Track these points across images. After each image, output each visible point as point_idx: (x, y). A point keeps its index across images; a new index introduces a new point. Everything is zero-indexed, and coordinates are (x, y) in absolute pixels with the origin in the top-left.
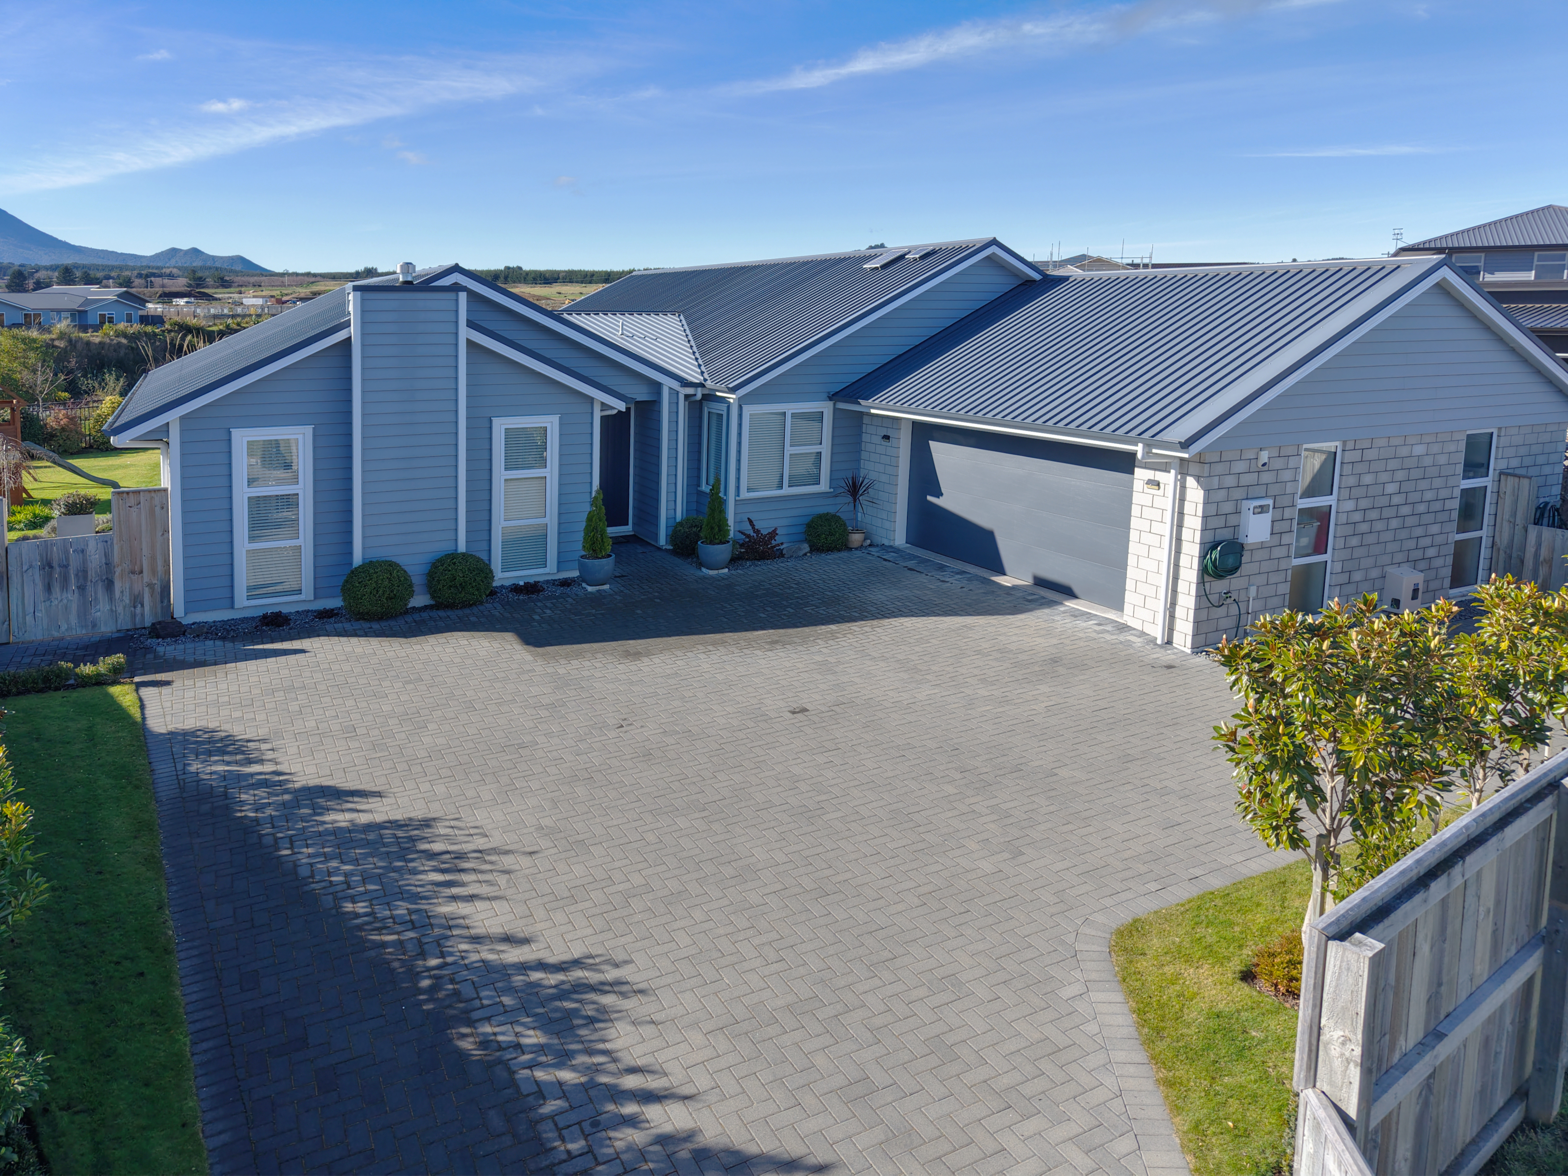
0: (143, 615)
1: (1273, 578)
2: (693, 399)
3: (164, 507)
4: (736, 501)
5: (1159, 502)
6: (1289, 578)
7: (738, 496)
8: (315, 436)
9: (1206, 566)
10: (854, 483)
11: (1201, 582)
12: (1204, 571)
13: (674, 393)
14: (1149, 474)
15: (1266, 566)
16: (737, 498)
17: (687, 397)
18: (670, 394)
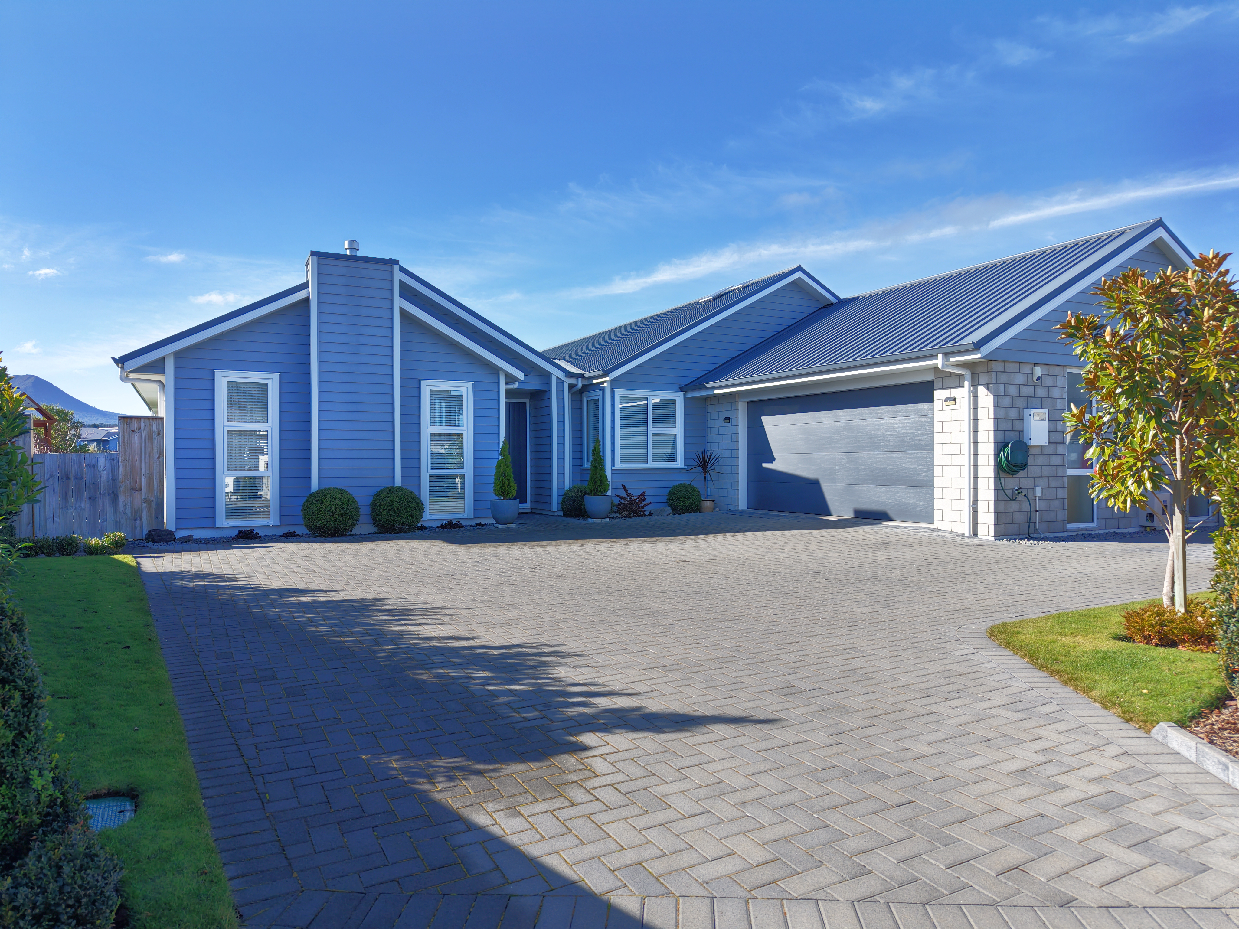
0: (141, 527)
1: (1053, 484)
2: (575, 389)
3: (160, 433)
4: (612, 470)
5: (957, 415)
6: (1066, 485)
7: (614, 466)
8: (281, 382)
9: (1000, 462)
10: (704, 458)
11: (997, 478)
12: (999, 468)
13: (560, 382)
14: (946, 393)
15: (1047, 471)
16: (613, 468)
17: (571, 387)
18: (557, 382)
